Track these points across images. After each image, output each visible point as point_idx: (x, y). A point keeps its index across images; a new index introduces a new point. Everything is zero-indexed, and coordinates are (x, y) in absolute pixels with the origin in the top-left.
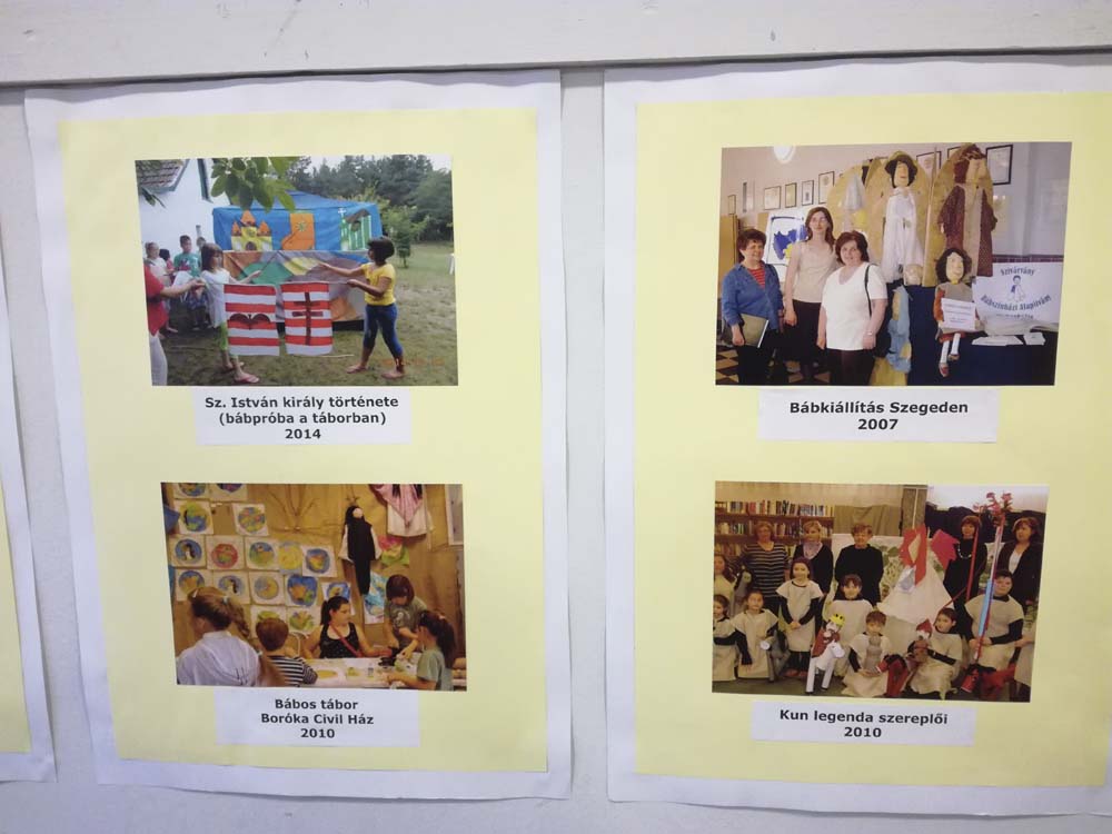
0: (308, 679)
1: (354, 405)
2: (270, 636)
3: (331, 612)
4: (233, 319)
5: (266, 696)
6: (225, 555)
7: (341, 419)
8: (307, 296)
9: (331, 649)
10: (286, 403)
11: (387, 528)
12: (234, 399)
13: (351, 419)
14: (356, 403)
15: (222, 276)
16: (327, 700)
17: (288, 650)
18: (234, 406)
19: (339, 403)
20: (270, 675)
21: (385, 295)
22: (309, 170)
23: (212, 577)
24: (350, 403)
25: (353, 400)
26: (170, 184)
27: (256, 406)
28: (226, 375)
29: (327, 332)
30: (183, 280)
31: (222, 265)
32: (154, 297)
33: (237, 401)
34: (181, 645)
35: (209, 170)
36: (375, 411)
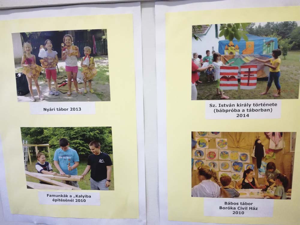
0: (237, 196)
1: (261, 106)
2: (225, 182)
3: (247, 174)
4: (222, 78)
5: (222, 201)
6: (212, 155)
7: (257, 110)
8: (249, 69)
9: (245, 186)
10: (238, 105)
11: (269, 147)
12: (220, 104)
13: (260, 111)
14: (262, 105)
15: (220, 63)
16: (242, 202)
17: (231, 186)
18: (220, 106)
19: (257, 105)
20: (223, 194)
21: (277, 69)
22: (254, 27)
23: (206, 163)
24: (260, 105)
25: (261, 104)
26: (204, 33)
27: (227, 106)
28: (218, 96)
29: (255, 81)
30: (206, 65)
31: (220, 60)
32: (195, 71)
33: (221, 105)
34: (194, 184)
35: (219, 28)
36: (269, 107)
